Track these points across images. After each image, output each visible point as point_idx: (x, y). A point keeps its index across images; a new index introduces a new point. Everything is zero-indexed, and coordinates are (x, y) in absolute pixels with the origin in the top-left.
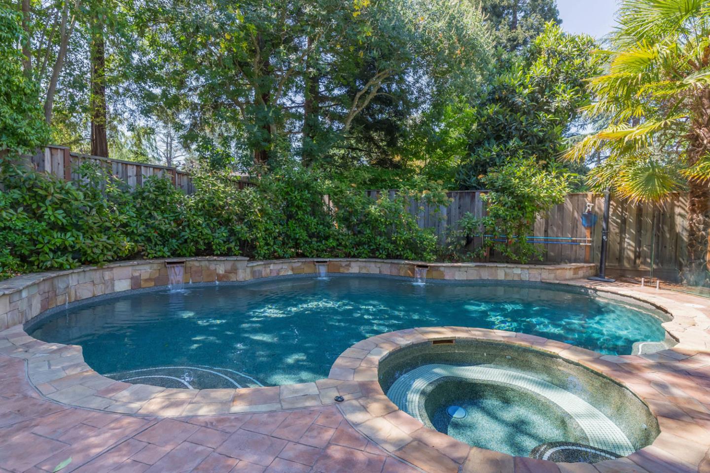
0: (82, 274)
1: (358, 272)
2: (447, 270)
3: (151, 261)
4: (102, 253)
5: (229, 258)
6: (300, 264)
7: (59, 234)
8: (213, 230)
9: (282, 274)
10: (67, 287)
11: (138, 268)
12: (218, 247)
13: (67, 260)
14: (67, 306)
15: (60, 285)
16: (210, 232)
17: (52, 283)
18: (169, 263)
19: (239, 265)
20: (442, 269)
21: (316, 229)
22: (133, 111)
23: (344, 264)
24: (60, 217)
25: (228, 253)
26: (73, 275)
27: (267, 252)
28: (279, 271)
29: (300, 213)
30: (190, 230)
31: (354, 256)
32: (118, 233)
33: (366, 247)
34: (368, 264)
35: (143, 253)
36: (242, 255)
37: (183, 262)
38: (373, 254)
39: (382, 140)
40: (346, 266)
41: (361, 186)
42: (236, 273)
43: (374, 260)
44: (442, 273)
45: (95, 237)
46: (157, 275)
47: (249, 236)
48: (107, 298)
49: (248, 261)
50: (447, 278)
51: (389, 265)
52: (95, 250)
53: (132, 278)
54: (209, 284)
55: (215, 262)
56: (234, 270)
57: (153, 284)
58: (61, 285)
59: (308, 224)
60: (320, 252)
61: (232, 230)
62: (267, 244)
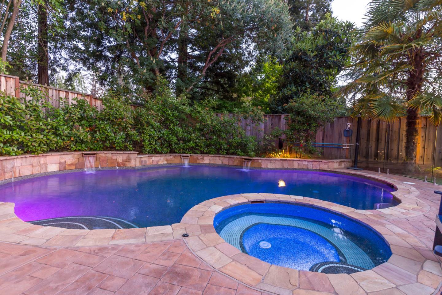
0: (24, 159)
1: (208, 163)
2: (263, 162)
3: (73, 153)
4: (39, 145)
5: (125, 152)
6: (172, 157)
7: (8, 132)
8: (116, 134)
9: (159, 163)
10: (13, 167)
11: (64, 156)
12: (119, 145)
13: (13, 150)
14: (13, 180)
15: (7, 166)
16: (113, 135)
17: (2, 164)
18: (85, 154)
19: (132, 156)
20: (260, 161)
21: (182, 135)
22: (67, 59)
23: (199, 158)
24: (8, 120)
25: (125, 149)
26: (18, 159)
27: (150, 149)
28: (158, 161)
29: (172, 125)
30: (100, 133)
31: (206, 153)
32: (50, 134)
33: (213, 147)
34: (215, 158)
35: (68, 147)
36: (134, 150)
37: (94, 154)
38: (218, 151)
39: (226, 84)
40: (201, 159)
41: (211, 109)
42: (130, 162)
43: (218, 155)
44: (260, 164)
45: (34, 135)
46: (77, 162)
47: (137, 138)
48: (42, 176)
49: (138, 154)
50: (263, 166)
51: (228, 159)
52: (34, 144)
53: (60, 163)
54: (112, 169)
55: (116, 154)
56: (129, 160)
57: (73, 167)
59: (177, 132)
60: (184, 150)
61: (128, 134)
62: (150, 144)
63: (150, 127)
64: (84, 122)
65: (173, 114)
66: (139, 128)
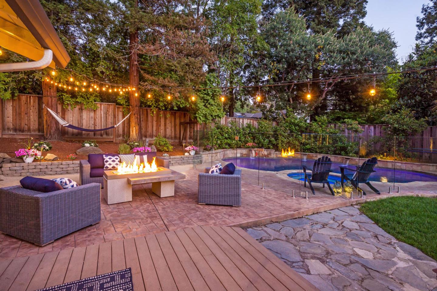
0: (230, 151)
2: (359, 161)
3: (246, 149)
4: (235, 145)
5: (268, 150)
7: (226, 140)
8: (264, 140)
11: (242, 150)
12: (265, 146)
13: (227, 147)
16: (263, 141)
18: (251, 150)
19: (272, 152)
20: (357, 160)
23: (314, 156)
25: (269, 148)
26: (228, 151)
30: (257, 140)
36: (273, 149)
37: (255, 150)
40: (315, 156)
46: (247, 153)
47: (275, 142)
49: (275, 151)
51: (334, 157)
52: (233, 145)
53: (241, 153)
55: (264, 151)
56: (270, 154)
57: (246, 156)
58: (226, 153)
60: (304, 150)
61: (270, 140)
62: (282, 146)
63: (282, 136)
64: (250, 134)
65: (295, 128)
66: (276, 137)
